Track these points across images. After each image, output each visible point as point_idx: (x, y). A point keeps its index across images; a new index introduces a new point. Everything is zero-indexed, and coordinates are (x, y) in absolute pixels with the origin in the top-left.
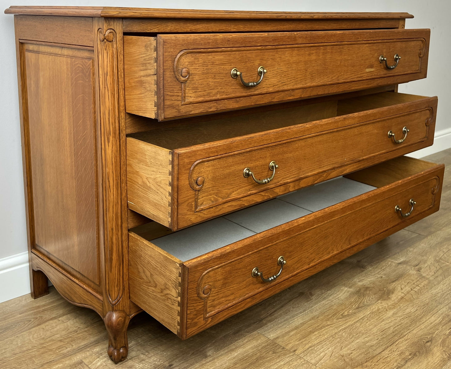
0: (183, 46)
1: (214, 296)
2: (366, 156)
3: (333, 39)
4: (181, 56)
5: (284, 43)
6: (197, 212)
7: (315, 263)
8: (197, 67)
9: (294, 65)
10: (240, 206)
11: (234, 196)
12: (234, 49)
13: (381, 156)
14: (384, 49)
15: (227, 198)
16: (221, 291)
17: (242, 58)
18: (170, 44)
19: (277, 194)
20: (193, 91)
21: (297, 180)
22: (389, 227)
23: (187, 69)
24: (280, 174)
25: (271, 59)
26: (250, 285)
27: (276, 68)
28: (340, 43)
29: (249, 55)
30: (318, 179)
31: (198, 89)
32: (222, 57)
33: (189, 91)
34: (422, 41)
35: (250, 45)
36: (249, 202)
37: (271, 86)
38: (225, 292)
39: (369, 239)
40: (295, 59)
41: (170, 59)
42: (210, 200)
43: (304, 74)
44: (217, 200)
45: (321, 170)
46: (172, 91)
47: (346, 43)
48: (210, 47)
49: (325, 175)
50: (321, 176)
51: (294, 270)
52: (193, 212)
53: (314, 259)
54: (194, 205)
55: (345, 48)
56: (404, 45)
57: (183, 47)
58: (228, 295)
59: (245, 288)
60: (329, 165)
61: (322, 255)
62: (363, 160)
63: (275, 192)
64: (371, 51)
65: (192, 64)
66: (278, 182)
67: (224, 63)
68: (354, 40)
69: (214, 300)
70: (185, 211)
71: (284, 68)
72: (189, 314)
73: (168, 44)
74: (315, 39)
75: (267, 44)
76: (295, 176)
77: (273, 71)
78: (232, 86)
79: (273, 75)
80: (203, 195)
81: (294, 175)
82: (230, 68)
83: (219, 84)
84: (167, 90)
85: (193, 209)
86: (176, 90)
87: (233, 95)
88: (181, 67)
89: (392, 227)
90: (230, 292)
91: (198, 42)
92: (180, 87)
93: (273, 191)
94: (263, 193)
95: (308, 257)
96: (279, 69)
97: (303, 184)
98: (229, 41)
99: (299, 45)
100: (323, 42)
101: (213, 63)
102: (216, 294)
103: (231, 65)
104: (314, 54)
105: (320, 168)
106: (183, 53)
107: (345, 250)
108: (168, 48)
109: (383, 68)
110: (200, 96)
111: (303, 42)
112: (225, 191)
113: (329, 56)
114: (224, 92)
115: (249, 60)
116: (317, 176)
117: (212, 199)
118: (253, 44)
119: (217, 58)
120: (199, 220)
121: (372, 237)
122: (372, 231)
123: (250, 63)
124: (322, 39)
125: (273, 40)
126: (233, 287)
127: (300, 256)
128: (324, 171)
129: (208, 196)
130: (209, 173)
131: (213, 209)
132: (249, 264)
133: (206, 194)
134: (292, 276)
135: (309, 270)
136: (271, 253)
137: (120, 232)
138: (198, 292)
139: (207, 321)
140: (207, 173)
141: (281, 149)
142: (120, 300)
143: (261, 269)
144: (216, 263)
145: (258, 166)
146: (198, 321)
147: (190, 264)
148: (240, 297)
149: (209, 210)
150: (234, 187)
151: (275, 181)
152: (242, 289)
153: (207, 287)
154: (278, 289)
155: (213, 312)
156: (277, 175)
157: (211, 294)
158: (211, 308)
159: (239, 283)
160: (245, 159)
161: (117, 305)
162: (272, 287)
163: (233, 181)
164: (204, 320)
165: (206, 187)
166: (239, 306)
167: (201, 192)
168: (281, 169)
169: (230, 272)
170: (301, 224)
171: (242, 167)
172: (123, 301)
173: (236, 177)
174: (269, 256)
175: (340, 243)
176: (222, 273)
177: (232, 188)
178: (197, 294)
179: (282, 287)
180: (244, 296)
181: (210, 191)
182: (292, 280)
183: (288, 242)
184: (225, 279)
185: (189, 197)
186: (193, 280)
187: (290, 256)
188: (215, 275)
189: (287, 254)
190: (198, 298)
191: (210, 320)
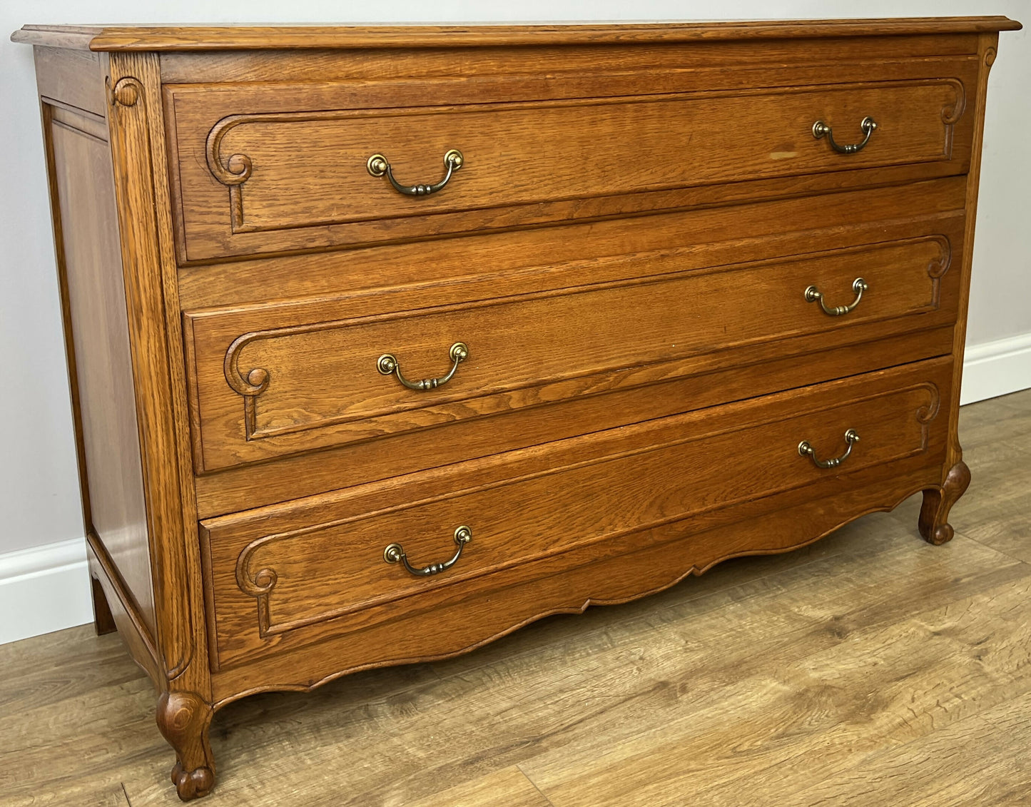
0: (228, 107)
1: (286, 593)
2: (736, 341)
3: (661, 87)
4: (223, 129)
5: (514, 98)
6: (252, 439)
7: (561, 549)
8: (271, 151)
9: (549, 147)
10: (369, 433)
11: (355, 410)
12: (371, 112)
13: (784, 342)
14: (827, 105)
15: (337, 414)
16: (303, 585)
17: (397, 132)
18: (192, 105)
19: (476, 412)
20: (264, 203)
21: (531, 386)
22: (783, 488)
23: (241, 157)
24: (483, 372)
25: (481, 133)
26: (381, 578)
27: (497, 154)
28: (684, 96)
29: (418, 127)
30: (591, 386)
31: (278, 200)
32: (340, 131)
33: (252, 205)
34: (950, 83)
35: (414, 104)
36: (396, 425)
37: (484, 192)
38: (314, 587)
39: (721, 508)
40: (550, 132)
41: (195, 136)
42: (290, 417)
43: (580, 167)
44: (307, 418)
45: (600, 367)
46: (205, 204)
47: (703, 93)
48: (303, 108)
49: (611, 379)
50: (601, 380)
51: (502, 557)
52: (242, 438)
53: (557, 540)
54: (243, 426)
55: (703, 106)
56: (891, 95)
57: (228, 109)
58: (322, 594)
59: (367, 583)
60: (626, 356)
61: (582, 533)
62: (728, 349)
63: (470, 409)
64: (784, 111)
65: (255, 145)
66: (478, 389)
67: (345, 143)
68: (727, 88)
69: (286, 601)
70: (222, 437)
71: (521, 155)
72: (220, 622)
73: (187, 104)
74: (607, 86)
75: (465, 100)
76: (526, 376)
77: (487, 159)
78: (371, 193)
79: (488, 168)
80: (270, 407)
81: (523, 374)
82: (363, 155)
83: (333, 189)
84: (190, 201)
85: (243, 433)
86: (215, 202)
87: (376, 213)
88: (228, 152)
89: (792, 489)
90: (326, 589)
91: (268, 99)
92: (225, 196)
93: (464, 406)
94: (434, 410)
95: (538, 535)
96: (504, 156)
97: (547, 395)
98: (355, 95)
99: (560, 103)
100: (632, 92)
101: (315, 144)
102: (291, 589)
103: (366, 148)
104: (608, 122)
105: (598, 362)
106: (228, 122)
107: (649, 528)
108: (188, 112)
109: (825, 149)
110: (286, 215)
111: (571, 95)
112: (328, 401)
113: (651, 125)
114: (349, 206)
115: (415, 136)
116: (590, 381)
117: (296, 415)
118: (425, 101)
119: (324, 131)
120: (258, 455)
121: (731, 506)
122: (732, 492)
123: (421, 143)
124: (627, 86)
125: (482, 92)
126: (336, 579)
127: (518, 529)
128: (613, 370)
129: (283, 408)
130: (282, 362)
131: (298, 435)
132: (375, 535)
133: (276, 405)
134: (496, 571)
135: (546, 562)
136: (433, 516)
137: (179, 526)
138: (240, 580)
139: (270, 641)
140: (277, 361)
141: (482, 319)
142: (185, 668)
143: (410, 549)
144: (282, 527)
145: (418, 351)
146: (245, 638)
147: (215, 524)
148: (356, 600)
149: (285, 437)
150: (352, 394)
151: (467, 385)
152: (360, 585)
153: (264, 572)
154: (458, 595)
155: (285, 625)
156: (473, 373)
157: (279, 588)
158: (280, 616)
159: (350, 572)
160: (379, 336)
161: (179, 679)
162: (440, 588)
163: (349, 379)
164: (261, 638)
165: (276, 391)
166: (352, 618)
167: (263, 399)
168: (485, 361)
169: (324, 548)
170: (511, 463)
171: (372, 352)
172: (193, 672)
173: (356, 373)
174: (428, 523)
175: (633, 510)
176: (302, 547)
177: (348, 396)
178: (238, 584)
179: (469, 589)
180: (368, 599)
181: (287, 399)
182: (498, 578)
183: (480, 498)
184: (311, 560)
185: (228, 409)
186: (224, 555)
187: (489, 529)
188: (284, 550)
189: (480, 524)
190: (241, 592)
191: (277, 639)
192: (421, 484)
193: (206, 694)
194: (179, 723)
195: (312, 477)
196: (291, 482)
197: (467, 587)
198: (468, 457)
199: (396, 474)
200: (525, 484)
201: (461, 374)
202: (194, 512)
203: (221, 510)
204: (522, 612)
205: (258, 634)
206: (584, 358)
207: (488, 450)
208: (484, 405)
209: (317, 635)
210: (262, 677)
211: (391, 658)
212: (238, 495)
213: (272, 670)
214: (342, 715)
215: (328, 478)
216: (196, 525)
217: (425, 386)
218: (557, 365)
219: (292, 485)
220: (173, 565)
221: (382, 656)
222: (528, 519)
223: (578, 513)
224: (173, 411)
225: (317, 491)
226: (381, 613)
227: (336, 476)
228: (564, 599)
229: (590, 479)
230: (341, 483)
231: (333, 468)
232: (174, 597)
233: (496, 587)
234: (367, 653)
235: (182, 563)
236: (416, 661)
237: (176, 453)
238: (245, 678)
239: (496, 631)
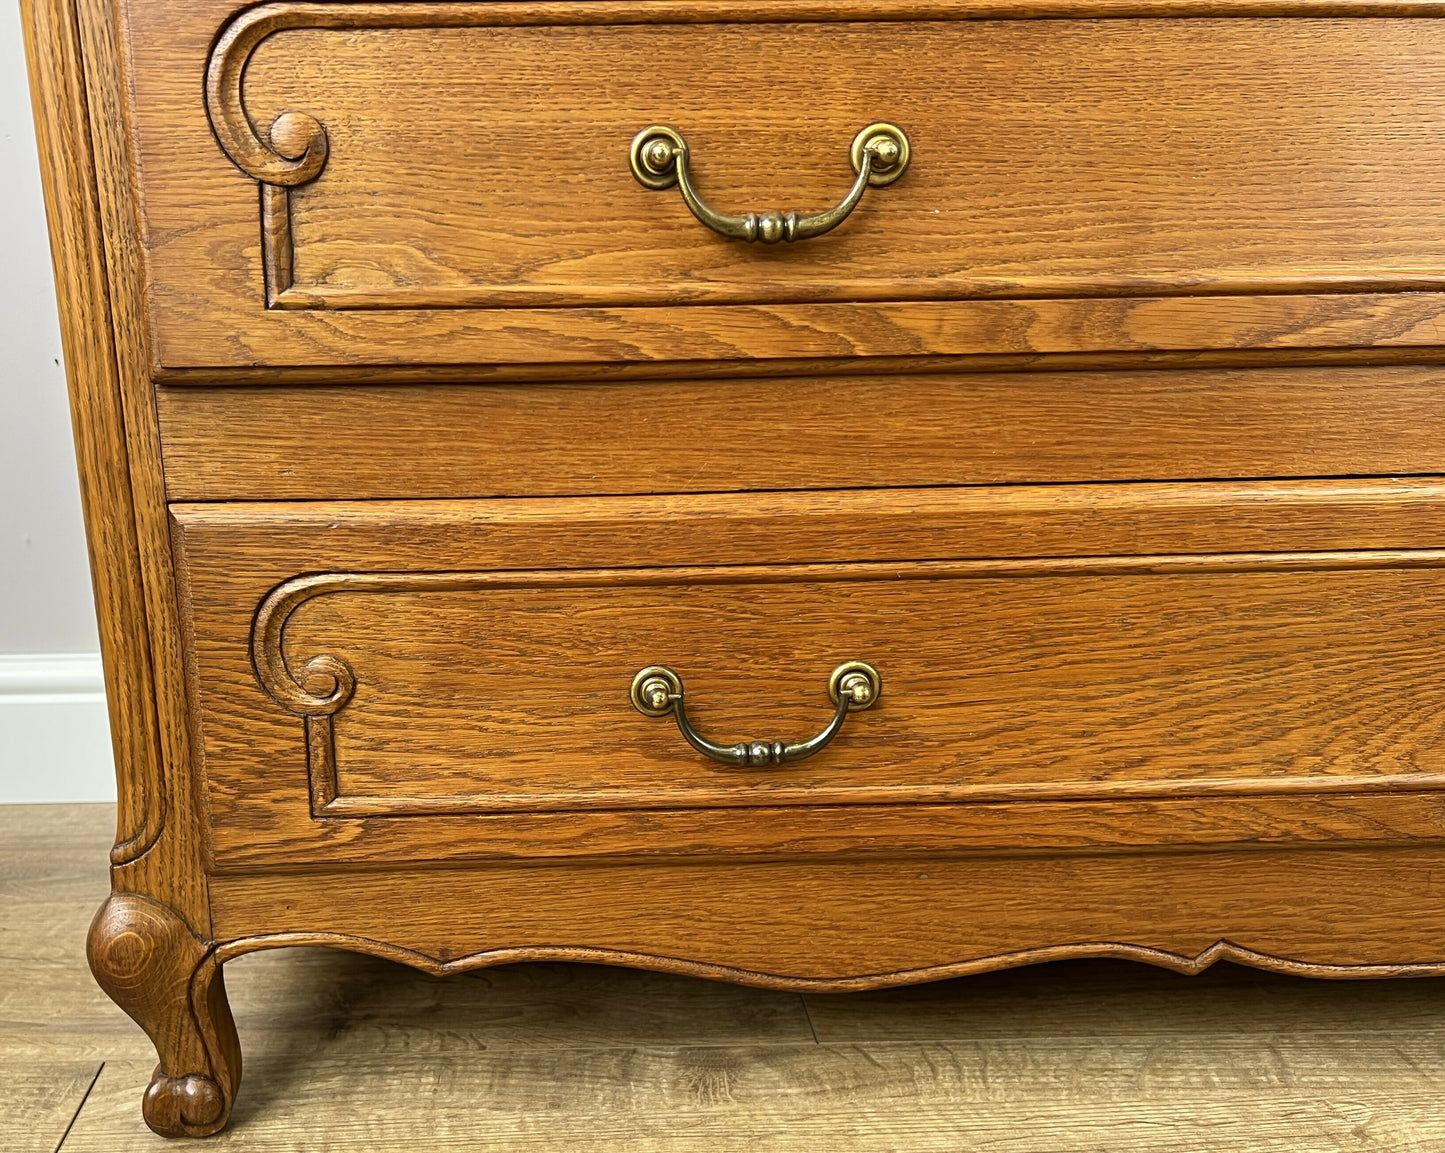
1: (377, 726)
6: (279, 306)
10: (598, 350)
15: (508, 280)
16: (420, 715)
19: (919, 344)
21: (1101, 294)
24: (951, 226)
26: (621, 746)
30: (1306, 325)
36: (677, 340)
38: (449, 728)
42: (385, 267)
44: (428, 277)
51: (966, 771)
53: (1142, 762)
54: (258, 266)
58: (469, 749)
59: (586, 750)
63: (897, 330)
66: (932, 275)
69: (378, 745)
70: (202, 284)
72: (215, 757)
76: (1093, 262)
81: (1080, 254)
85: (256, 283)
90: (482, 742)
93: (881, 318)
94: (790, 315)
95: (1083, 734)
97: (1153, 329)
102: (392, 719)
117: (398, 264)
120: (293, 353)
126: (504, 721)
127: (1022, 706)
129: (363, 239)
130: (364, 106)
131: (401, 317)
132: (609, 633)
133: (351, 225)
134: (945, 800)
135: (1096, 812)
136: (774, 619)
137: (123, 507)
138: (263, 667)
139: (335, 830)
140: (348, 101)
141: (963, 59)
142: (147, 847)
143: (703, 690)
144: (365, 558)
145: (756, 133)
146: (274, 807)
147: (200, 515)
148: (557, 787)
149: (366, 316)
150: (556, 231)
151: (899, 260)
152: (565, 751)
153: (319, 663)
154: (828, 836)
155: (375, 800)
156: (921, 225)
157: (360, 708)
158: (364, 778)
159: (544, 713)
160: (638, 69)
161: (136, 869)
162: (780, 807)
163: (548, 186)
164: (313, 817)
165: (344, 186)
166: (540, 825)
167: (313, 202)
168: (962, 196)
169: (474, 637)
170: (1015, 514)
171: (619, 114)
172: (167, 861)
173: (569, 170)
174: (756, 633)
175: (1393, 729)
176: (420, 622)
177: (544, 233)
178: (256, 673)
179: (859, 830)
180: (584, 789)
181: (378, 214)
182: (950, 821)
183: (914, 596)
184: (444, 660)
185: (219, 210)
186: (221, 596)
187: (936, 687)
188: (373, 619)
189: (908, 668)
190: (261, 696)
191: (351, 830)
192: (739, 522)
193: (199, 917)
194: (120, 964)
195: (451, 451)
196: (399, 453)
197: (856, 821)
198: (891, 479)
199: (676, 486)
200: (1055, 586)
201: (882, 223)
202: (158, 479)
203: (223, 488)
204: (1018, 927)
205: (306, 808)
206: (1293, 234)
207: (955, 469)
208: (947, 328)
209: (448, 844)
210: (327, 912)
211: (647, 950)
212: (264, 457)
213: (350, 901)
214: (570, 1057)
215: (493, 460)
216: (161, 510)
217: (759, 231)
218: (1199, 241)
219: (400, 461)
220: (116, 599)
221: (626, 939)
222: (1056, 685)
223: (1217, 699)
224: (97, 208)
225: (464, 490)
226: (615, 831)
227: (514, 459)
228: (1148, 925)
229: (1266, 611)
230: (527, 481)
231: (507, 435)
232: (122, 677)
233: (941, 843)
234: (586, 921)
235: (133, 600)
236: (715, 973)
237: (109, 321)
238: (289, 904)
239: (941, 958)
